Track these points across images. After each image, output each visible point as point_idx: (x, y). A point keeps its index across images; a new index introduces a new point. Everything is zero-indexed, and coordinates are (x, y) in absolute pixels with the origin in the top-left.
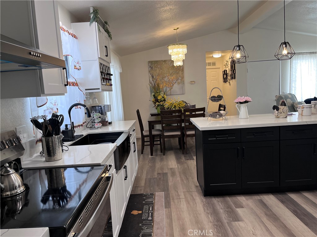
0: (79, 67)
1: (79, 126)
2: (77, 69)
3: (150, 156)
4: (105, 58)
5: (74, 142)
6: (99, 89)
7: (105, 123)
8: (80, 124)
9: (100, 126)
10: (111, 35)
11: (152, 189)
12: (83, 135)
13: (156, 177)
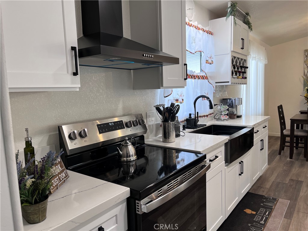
0: (211, 61)
1: (204, 116)
2: (209, 63)
3: (288, 159)
4: (240, 51)
5: (195, 130)
6: (228, 82)
7: (232, 116)
8: (206, 114)
9: (226, 119)
10: (251, 26)
11: (277, 193)
12: (206, 125)
13: (287, 183)
